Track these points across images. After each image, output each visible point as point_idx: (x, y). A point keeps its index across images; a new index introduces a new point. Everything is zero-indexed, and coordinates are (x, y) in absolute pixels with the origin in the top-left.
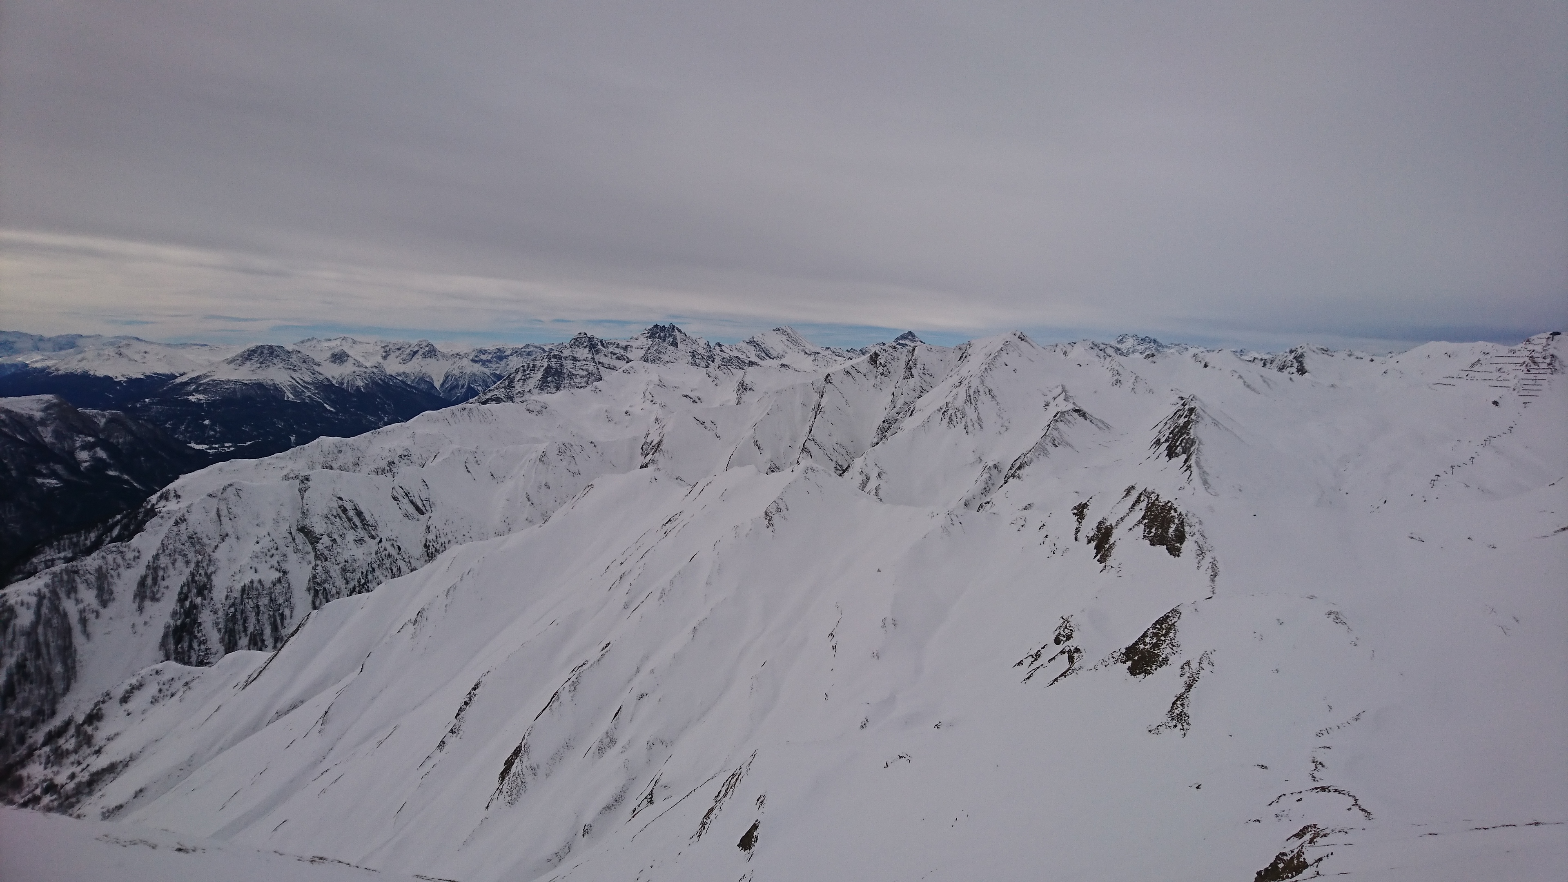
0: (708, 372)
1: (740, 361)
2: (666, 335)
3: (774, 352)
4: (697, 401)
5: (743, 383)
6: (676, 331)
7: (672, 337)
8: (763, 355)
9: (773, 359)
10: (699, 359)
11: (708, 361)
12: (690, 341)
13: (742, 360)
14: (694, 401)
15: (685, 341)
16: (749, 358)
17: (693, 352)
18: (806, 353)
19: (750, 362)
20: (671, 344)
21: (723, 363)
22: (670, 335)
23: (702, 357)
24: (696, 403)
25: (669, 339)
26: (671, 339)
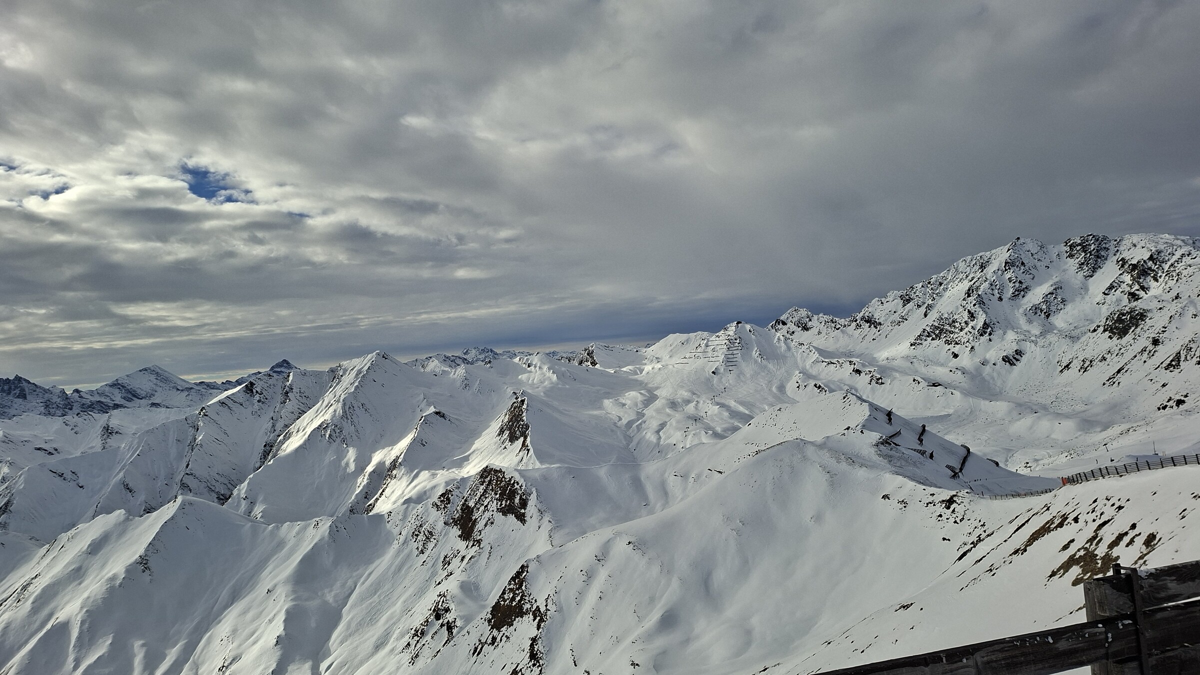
0: (64, 420)
1: (103, 405)
2: (10, 388)
3: (142, 392)
4: (54, 452)
5: (108, 427)
6: (23, 382)
7: (19, 389)
8: (130, 396)
9: (141, 399)
10: (53, 408)
11: (65, 410)
12: (41, 391)
13: (106, 404)
14: (50, 453)
15: (35, 391)
16: (114, 401)
17: (46, 402)
18: (178, 389)
19: (115, 404)
20: (18, 397)
21: (83, 410)
22: (16, 387)
23: (57, 406)
24: (53, 454)
25: (15, 392)
26: (17, 391)
